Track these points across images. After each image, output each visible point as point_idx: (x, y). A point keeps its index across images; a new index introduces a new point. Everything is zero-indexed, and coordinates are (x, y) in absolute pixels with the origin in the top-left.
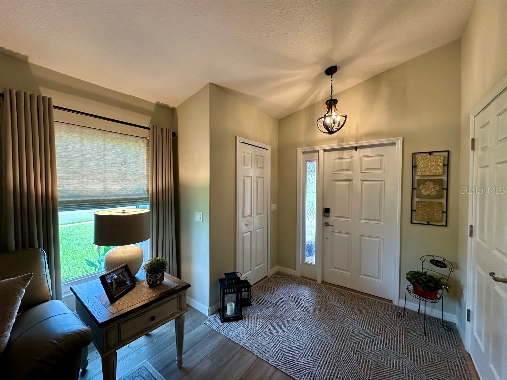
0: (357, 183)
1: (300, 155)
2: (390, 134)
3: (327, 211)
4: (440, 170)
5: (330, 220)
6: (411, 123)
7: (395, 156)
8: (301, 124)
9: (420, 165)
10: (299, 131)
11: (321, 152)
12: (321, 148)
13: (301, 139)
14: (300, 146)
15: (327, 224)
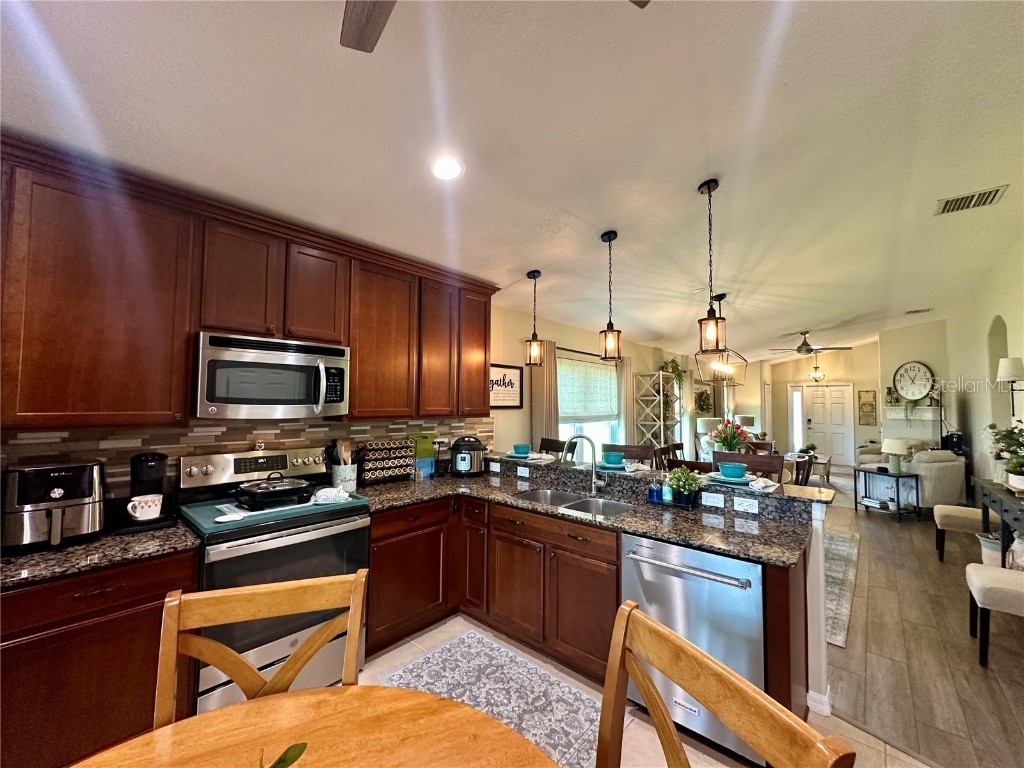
0: (828, 405)
1: (789, 388)
2: (846, 381)
3: (809, 420)
4: (872, 399)
5: (811, 426)
6: (856, 377)
7: (849, 393)
8: (790, 370)
9: (862, 397)
10: (789, 373)
11: (805, 387)
12: (804, 385)
13: (790, 378)
14: (790, 382)
15: (809, 428)
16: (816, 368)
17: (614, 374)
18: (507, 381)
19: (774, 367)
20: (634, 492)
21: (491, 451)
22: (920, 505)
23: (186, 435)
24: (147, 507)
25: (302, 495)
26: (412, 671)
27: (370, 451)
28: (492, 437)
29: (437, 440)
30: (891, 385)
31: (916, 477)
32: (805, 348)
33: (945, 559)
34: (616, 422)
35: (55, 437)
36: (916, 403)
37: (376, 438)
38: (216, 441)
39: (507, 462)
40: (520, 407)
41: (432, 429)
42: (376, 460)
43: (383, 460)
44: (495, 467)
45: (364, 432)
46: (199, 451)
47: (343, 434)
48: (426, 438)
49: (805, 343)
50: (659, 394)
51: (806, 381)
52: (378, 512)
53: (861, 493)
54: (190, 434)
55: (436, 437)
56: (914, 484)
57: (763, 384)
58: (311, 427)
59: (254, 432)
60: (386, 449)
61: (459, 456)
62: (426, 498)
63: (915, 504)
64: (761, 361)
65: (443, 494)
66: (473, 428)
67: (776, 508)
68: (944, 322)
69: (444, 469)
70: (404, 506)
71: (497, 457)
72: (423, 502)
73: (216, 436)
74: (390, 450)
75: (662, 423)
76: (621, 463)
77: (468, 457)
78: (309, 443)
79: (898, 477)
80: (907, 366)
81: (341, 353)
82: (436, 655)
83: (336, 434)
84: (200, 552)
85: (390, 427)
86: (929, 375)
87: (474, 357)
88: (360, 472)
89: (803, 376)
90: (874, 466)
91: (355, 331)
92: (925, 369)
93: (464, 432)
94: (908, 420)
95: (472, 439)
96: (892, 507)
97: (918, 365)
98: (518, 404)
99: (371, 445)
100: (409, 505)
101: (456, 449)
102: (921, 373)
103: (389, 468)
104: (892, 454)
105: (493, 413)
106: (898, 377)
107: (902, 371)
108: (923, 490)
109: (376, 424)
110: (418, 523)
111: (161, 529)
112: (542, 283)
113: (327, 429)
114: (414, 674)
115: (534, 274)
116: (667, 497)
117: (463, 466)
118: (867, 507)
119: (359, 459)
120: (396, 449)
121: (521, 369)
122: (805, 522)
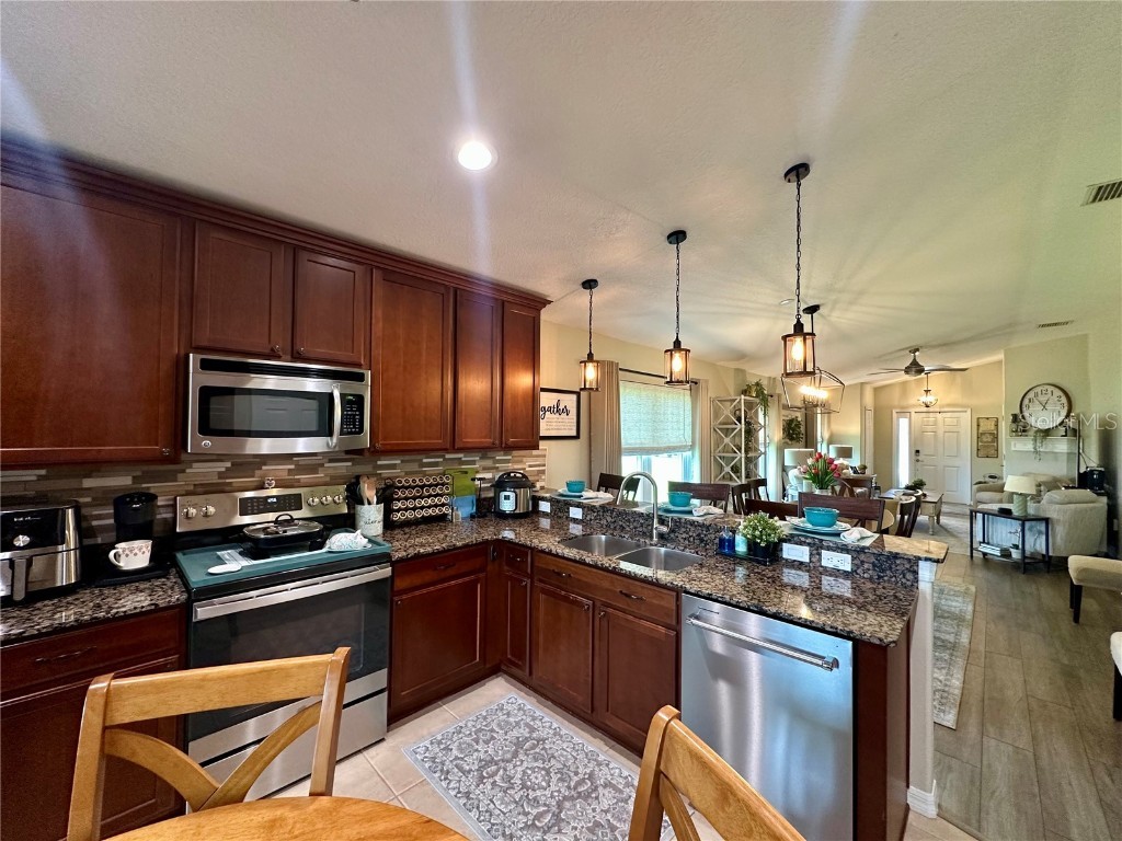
0: (940, 433)
1: (895, 415)
2: (963, 406)
3: (917, 451)
4: (993, 427)
5: (919, 458)
6: (974, 402)
7: (966, 420)
8: (896, 393)
9: (982, 424)
10: (895, 397)
11: (913, 413)
12: (913, 410)
13: (896, 403)
14: (895, 407)
15: (918, 461)
16: (927, 391)
17: (688, 399)
18: (561, 407)
19: (876, 390)
20: (702, 540)
21: (542, 488)
22: (1050, 554)
23: (183, 471)
24: (134, 555)
25: (315, 541)
26: (440, 743)
27: (399, 488)
28: (543, 472)
29: (478, 476)
30: (1017, 411)
31: (1047, 521)
32: (914, 368)
33: (1081, 620)
34: (690, 453)
35: (30, 475)
36: (1047, 433)
37: (407, 474)
38: (219, 478)
39: (558, 501)
40: (577, 437)
41: (473, 462)
42: (406, 499)
43: (414, 498)
44: (545, 507)
45: (393, 467)
46: (200, 490)
47: (368, 468)
48: (466, 473)
49: (915, 363)
50: (740, 423)
51: (914, 406)
52: (401, 560)
53: (979, 537)
54: (188, 471)
55: (477, 472)
56: (1043, 528)
57: (864, 410)
58: (331, 461)
59: (264, 468)
60: (417, 486)
61: (503, 494)
62: (459, 544)
63: (1044, 552)
64: (862, 383)
65: (480, 540)
66: (521, 462)
67: (874, 565)
68: (1086, 336)
69: (486, 509)
70: (433, 553)
71: (547, 495)
72: (456, 548)
73: (220, 473)
74: (422, 487)
75: (743, 455)
76: (688, 504)
77: (512, 495)
78: (328, 479)
79: (1024, 520)
80: (1038, 390)
81: (360, 378)
82: (469, 725)
83: (359, 469)
84: (186, 609)
85: (425, 460)
86: (1064, 400)
87: (522, 381)
88: (388, 512)
89: (912, 401)
90: (995, 507)
91: (378, 352)
92: (1061, 393)
93: (510, 466)
94: (1036, 452)
95: (518, 475)
96: (1016, 555)
97: (1050, 388)
98: (574, 433)
99: (400, 482)
100: (439, 552)
101: (500, 485)
102: (1055, 398)
103: (422, 508)
104: (1017, 494)
105: (542, 444)
106: (1026, 401)
107: (1031, 395)
108: (1054, 537)
109: (407, 458)
110: (451, 572)
111: (148, 580)
112: (599, 295)
113: (350, 464)
114: (442, 747)
115: (589, 284)
116: (741, 548)
117: (507, 506)
118: (985, 554)
119: (386, 497)
120: (430, 486)
121: (578, 394)
122: (909, 583)
